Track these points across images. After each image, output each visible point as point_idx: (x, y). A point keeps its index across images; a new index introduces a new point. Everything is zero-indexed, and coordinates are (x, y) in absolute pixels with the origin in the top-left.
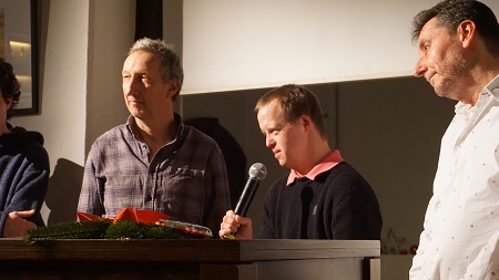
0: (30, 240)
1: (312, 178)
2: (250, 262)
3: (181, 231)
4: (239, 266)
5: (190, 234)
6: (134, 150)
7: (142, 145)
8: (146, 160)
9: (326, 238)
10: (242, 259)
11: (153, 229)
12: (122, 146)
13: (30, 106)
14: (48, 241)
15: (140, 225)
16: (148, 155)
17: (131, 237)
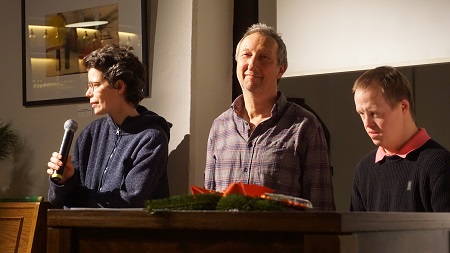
0: (150, 210)
1: (404, 156)
2: (350, 233)
3: (284, 204)
4: (340, 237)
5: (292, 206)
6: (239, 128)
7: (245, 122)
8: (246, 136)
9: (424, 211)
10: (343, 230)
11: (260, 201)
14: (166, 212)
15: (248, 198)
17: (240, 209)
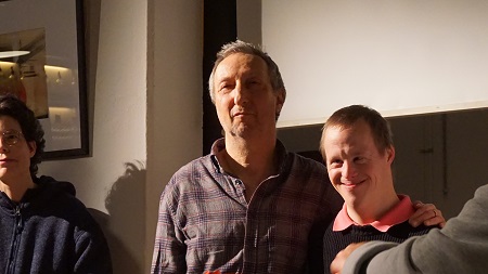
6: (225, 187)
7: (234, 181)
8: (242, 199)
12: (207, 184)
13: (78, 145)
16: (244, 191)
